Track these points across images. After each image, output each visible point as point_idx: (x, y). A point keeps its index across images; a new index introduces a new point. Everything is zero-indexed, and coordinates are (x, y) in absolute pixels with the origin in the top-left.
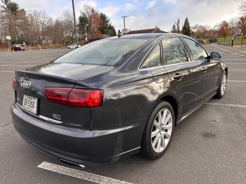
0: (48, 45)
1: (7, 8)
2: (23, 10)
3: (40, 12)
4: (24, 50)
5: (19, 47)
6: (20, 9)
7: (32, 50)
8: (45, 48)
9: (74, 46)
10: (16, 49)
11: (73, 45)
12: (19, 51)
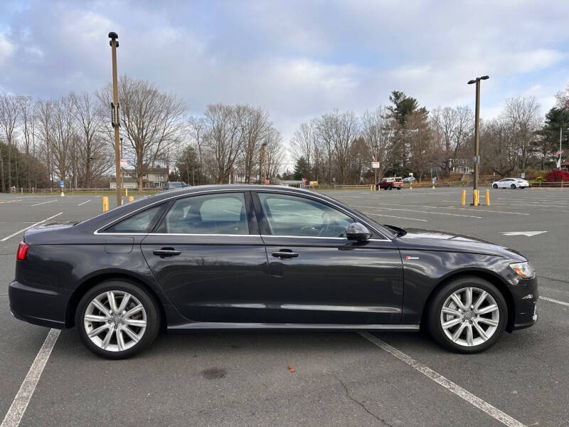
0: (460, 179)
1: (396, 110)
2: (423, 110)
3: (456, 110)
4: (399, 188)
5: (392, 183)
6: (419, 108)
7: (415, 189)
8: (448, 186)
9: (510, 182)
10: (386, 186)
11: (507, 180)
12: (391, 189)
